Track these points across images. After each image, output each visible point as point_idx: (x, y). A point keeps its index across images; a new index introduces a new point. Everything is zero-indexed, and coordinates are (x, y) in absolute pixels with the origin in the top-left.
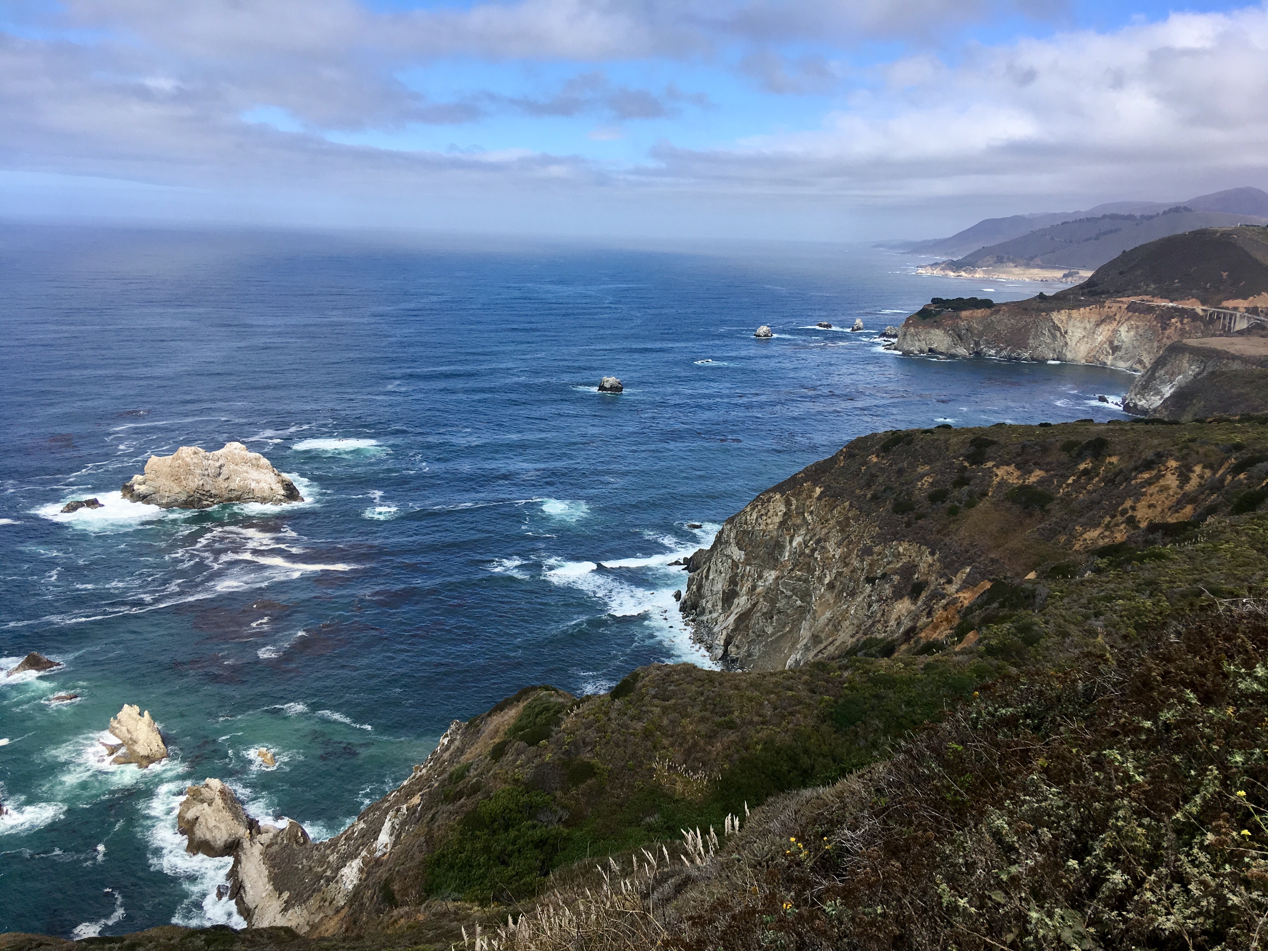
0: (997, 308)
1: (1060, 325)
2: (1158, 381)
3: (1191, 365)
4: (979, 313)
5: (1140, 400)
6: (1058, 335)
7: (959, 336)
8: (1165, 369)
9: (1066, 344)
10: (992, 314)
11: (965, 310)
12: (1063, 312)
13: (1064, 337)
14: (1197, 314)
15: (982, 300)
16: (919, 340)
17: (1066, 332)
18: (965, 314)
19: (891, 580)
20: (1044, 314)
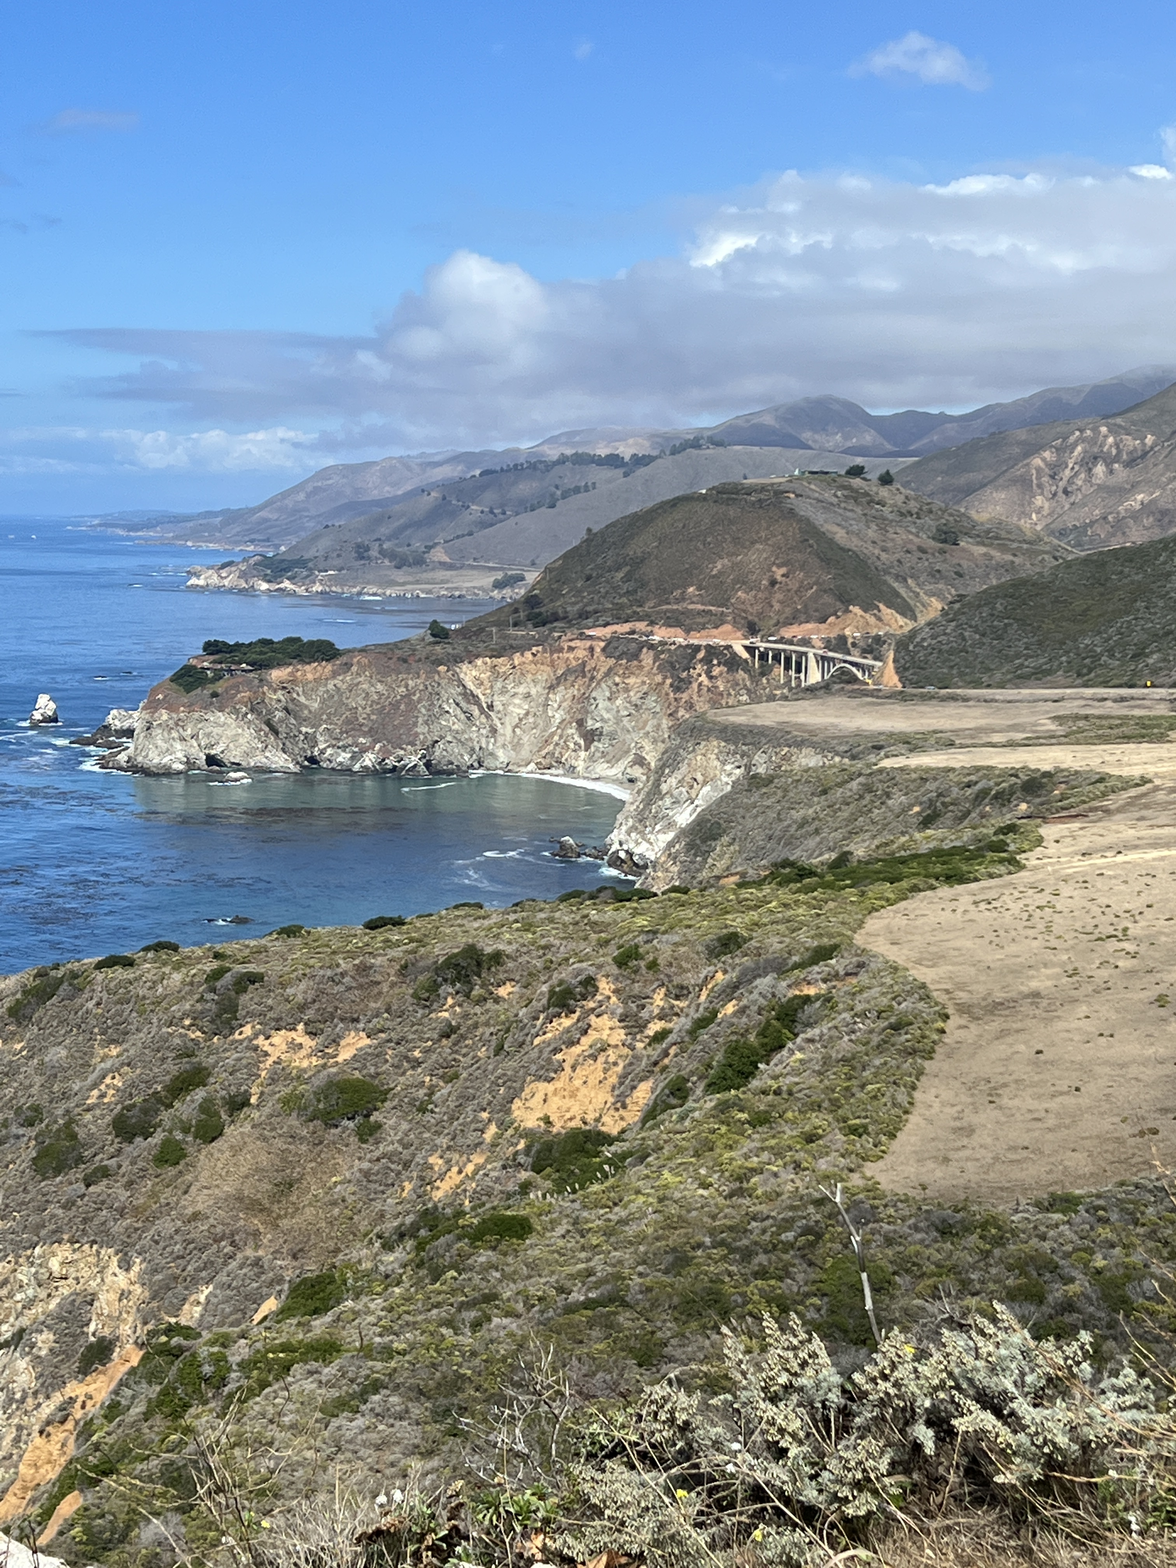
0: (344, 659)
1: (478, 692)
2: (668, 801)
3: (724, 763)
4: (310, 671)
5: (637, 844)
6: (476, 712)
7: (268, 723)
8: (678, 775)
9: (494, 731)
10: (334, 674)
11: (279, 665)
12: (479, 662)
13: (488, 717)
14: (735, 655)
15: (311, 643)
16: (183, 739)
17: (491, 707)
18: (277, 674)
19: (33, 1346)
20: (442, 668)
